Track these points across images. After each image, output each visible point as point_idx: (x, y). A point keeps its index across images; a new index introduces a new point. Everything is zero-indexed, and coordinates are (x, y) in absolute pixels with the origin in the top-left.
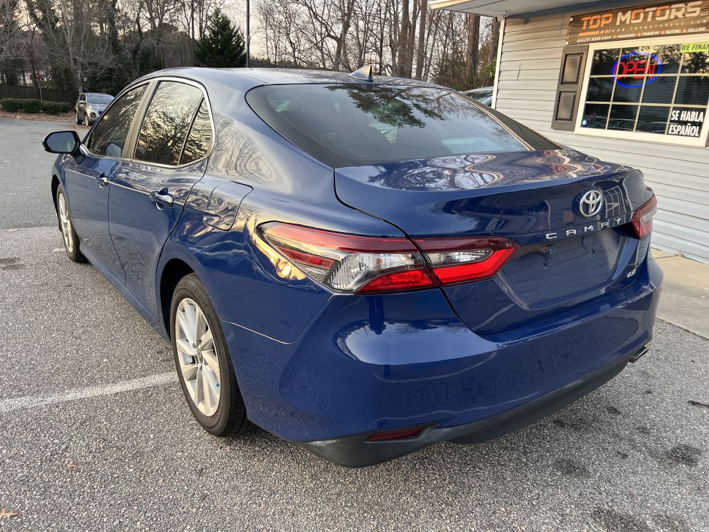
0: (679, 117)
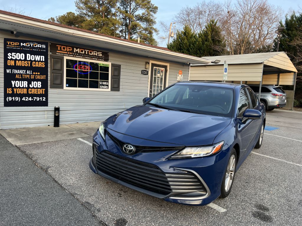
0: (102, 84)
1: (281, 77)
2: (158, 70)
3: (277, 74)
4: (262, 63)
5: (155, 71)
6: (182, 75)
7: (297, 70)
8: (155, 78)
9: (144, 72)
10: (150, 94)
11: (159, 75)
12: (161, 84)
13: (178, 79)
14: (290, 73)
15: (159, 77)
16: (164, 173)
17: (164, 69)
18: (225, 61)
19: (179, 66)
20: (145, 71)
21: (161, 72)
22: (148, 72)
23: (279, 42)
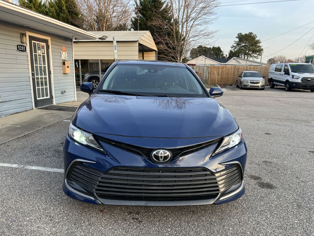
1: (145, 55)
2: (38, 45)
3: (142, 53)
4: (137, 41)
5: (35, 46)
6: (66, 53)
7: (158, 49)
8: (36, 56)
9: (20, 48)
10: (33, 78)
11: (39, 52)
12: (44, 64)
13: (62, 58)
14: (152, 51)
15: (40, 55)
16: (213, 174)
17: (45, 44)
18: (113, 38)
19: (61, 41)
20: (22, 46)
21: (42, 48)
22: (26, 47)
23: (139, 21)
